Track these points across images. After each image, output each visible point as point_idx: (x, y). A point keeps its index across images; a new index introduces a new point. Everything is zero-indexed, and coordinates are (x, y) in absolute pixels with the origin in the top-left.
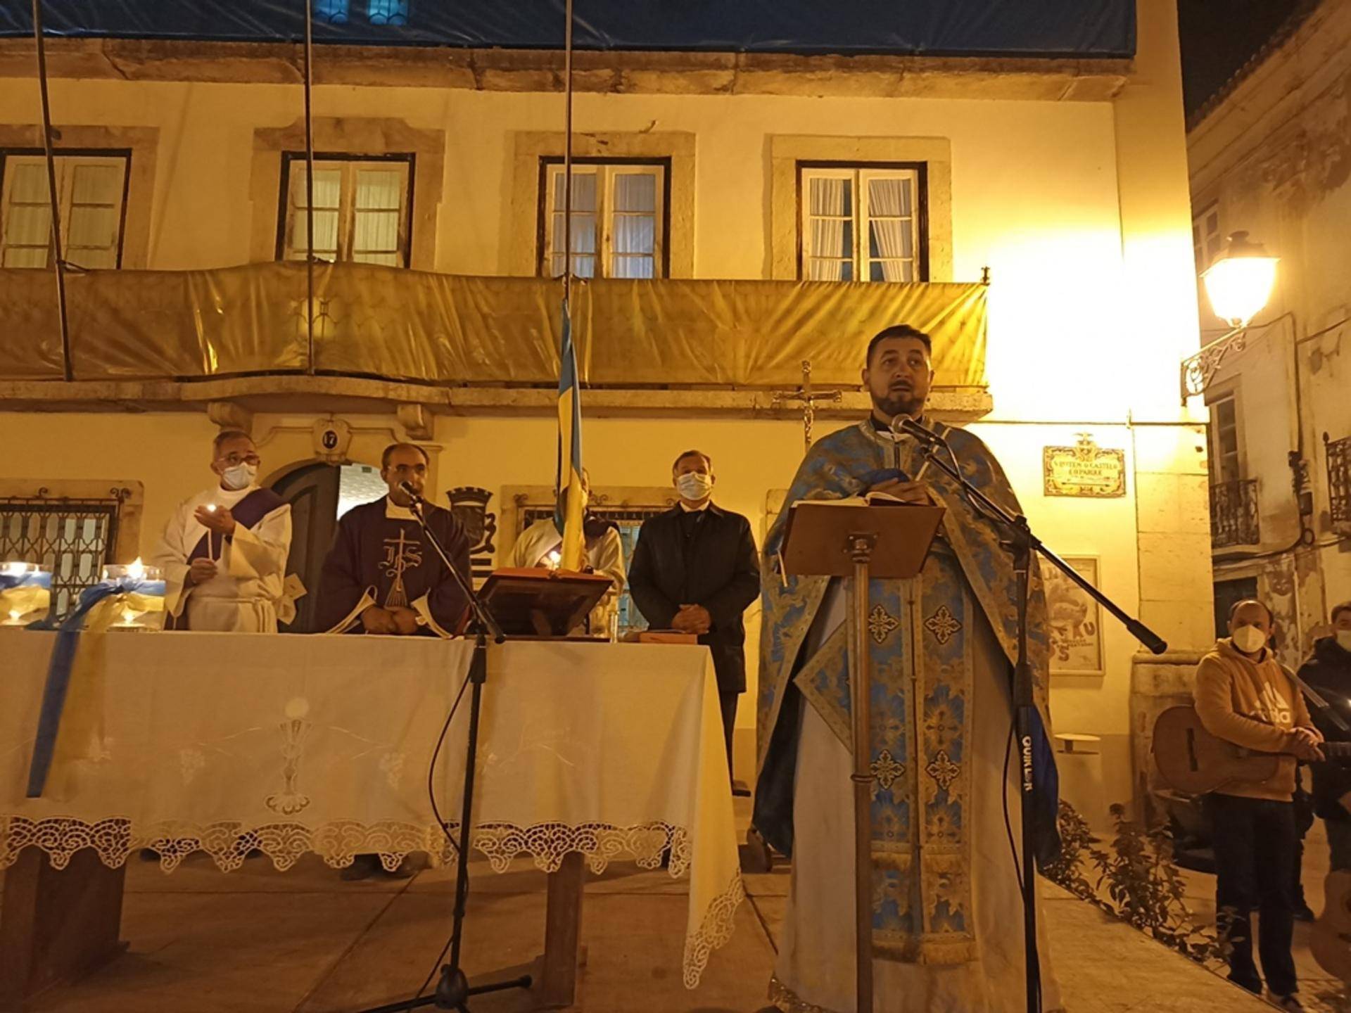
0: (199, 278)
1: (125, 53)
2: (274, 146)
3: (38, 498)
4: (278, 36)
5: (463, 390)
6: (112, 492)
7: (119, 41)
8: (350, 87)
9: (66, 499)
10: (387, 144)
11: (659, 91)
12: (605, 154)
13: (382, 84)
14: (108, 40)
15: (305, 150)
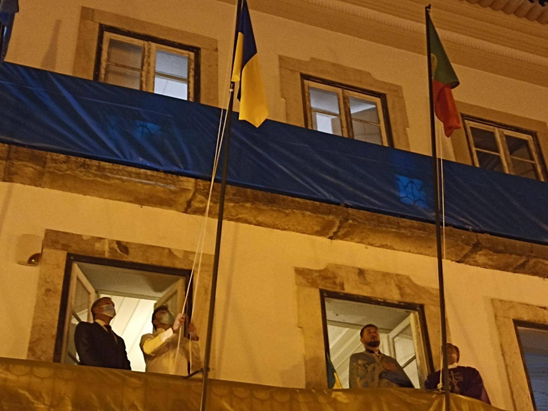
8: (365, 246)
15: (338, 290)
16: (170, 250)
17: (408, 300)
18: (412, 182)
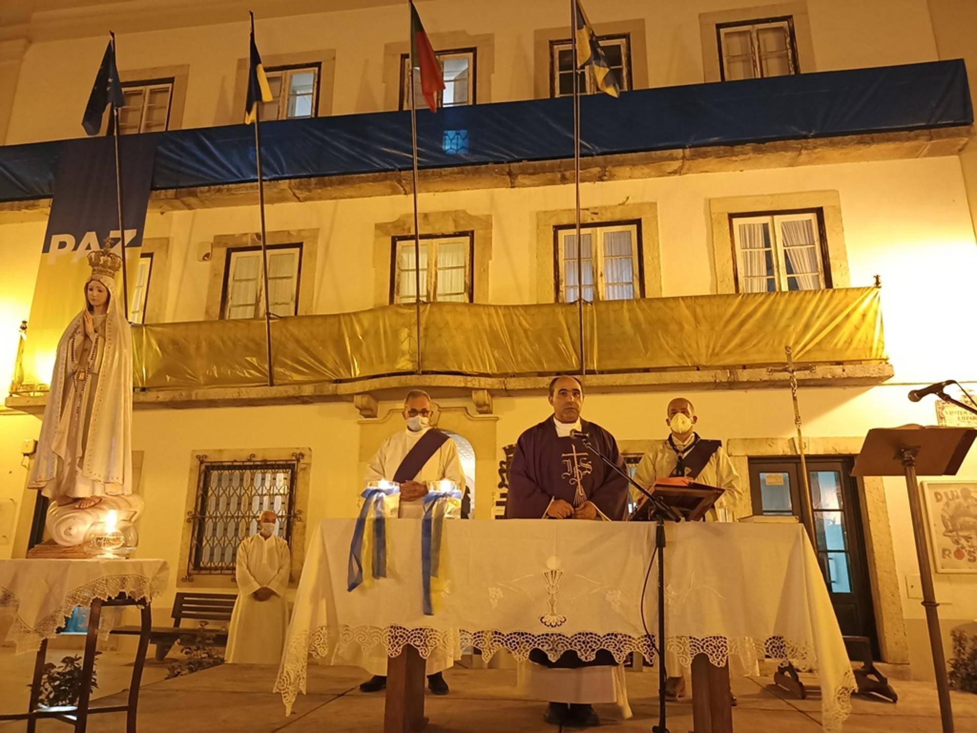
0: (347, 318)
1: (301, 187)
2: (387, 233)
3: (249, 461)
4: (390, 167)
5: (513, 379)
6: (293, 455)
7: (298, 180)
8: (432, 194)
9: (265, 461)
10: (456, 227)
11: (630, 177)
12: (597, 220)
13: (452, 190)
14: (292, 180)
15: (405, 234)
16: (289, 232)
17: (461, 230)
18: (457, 134)
